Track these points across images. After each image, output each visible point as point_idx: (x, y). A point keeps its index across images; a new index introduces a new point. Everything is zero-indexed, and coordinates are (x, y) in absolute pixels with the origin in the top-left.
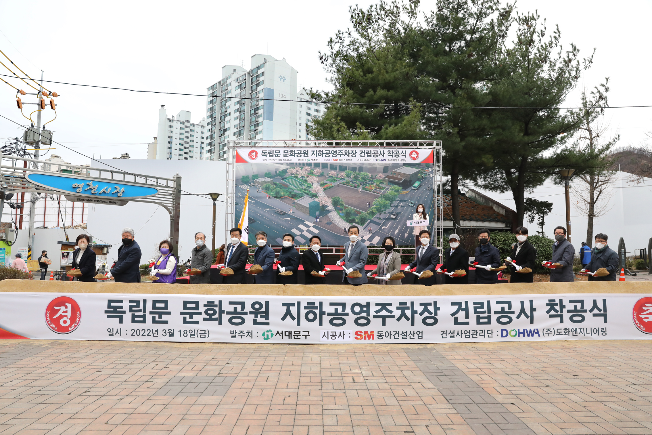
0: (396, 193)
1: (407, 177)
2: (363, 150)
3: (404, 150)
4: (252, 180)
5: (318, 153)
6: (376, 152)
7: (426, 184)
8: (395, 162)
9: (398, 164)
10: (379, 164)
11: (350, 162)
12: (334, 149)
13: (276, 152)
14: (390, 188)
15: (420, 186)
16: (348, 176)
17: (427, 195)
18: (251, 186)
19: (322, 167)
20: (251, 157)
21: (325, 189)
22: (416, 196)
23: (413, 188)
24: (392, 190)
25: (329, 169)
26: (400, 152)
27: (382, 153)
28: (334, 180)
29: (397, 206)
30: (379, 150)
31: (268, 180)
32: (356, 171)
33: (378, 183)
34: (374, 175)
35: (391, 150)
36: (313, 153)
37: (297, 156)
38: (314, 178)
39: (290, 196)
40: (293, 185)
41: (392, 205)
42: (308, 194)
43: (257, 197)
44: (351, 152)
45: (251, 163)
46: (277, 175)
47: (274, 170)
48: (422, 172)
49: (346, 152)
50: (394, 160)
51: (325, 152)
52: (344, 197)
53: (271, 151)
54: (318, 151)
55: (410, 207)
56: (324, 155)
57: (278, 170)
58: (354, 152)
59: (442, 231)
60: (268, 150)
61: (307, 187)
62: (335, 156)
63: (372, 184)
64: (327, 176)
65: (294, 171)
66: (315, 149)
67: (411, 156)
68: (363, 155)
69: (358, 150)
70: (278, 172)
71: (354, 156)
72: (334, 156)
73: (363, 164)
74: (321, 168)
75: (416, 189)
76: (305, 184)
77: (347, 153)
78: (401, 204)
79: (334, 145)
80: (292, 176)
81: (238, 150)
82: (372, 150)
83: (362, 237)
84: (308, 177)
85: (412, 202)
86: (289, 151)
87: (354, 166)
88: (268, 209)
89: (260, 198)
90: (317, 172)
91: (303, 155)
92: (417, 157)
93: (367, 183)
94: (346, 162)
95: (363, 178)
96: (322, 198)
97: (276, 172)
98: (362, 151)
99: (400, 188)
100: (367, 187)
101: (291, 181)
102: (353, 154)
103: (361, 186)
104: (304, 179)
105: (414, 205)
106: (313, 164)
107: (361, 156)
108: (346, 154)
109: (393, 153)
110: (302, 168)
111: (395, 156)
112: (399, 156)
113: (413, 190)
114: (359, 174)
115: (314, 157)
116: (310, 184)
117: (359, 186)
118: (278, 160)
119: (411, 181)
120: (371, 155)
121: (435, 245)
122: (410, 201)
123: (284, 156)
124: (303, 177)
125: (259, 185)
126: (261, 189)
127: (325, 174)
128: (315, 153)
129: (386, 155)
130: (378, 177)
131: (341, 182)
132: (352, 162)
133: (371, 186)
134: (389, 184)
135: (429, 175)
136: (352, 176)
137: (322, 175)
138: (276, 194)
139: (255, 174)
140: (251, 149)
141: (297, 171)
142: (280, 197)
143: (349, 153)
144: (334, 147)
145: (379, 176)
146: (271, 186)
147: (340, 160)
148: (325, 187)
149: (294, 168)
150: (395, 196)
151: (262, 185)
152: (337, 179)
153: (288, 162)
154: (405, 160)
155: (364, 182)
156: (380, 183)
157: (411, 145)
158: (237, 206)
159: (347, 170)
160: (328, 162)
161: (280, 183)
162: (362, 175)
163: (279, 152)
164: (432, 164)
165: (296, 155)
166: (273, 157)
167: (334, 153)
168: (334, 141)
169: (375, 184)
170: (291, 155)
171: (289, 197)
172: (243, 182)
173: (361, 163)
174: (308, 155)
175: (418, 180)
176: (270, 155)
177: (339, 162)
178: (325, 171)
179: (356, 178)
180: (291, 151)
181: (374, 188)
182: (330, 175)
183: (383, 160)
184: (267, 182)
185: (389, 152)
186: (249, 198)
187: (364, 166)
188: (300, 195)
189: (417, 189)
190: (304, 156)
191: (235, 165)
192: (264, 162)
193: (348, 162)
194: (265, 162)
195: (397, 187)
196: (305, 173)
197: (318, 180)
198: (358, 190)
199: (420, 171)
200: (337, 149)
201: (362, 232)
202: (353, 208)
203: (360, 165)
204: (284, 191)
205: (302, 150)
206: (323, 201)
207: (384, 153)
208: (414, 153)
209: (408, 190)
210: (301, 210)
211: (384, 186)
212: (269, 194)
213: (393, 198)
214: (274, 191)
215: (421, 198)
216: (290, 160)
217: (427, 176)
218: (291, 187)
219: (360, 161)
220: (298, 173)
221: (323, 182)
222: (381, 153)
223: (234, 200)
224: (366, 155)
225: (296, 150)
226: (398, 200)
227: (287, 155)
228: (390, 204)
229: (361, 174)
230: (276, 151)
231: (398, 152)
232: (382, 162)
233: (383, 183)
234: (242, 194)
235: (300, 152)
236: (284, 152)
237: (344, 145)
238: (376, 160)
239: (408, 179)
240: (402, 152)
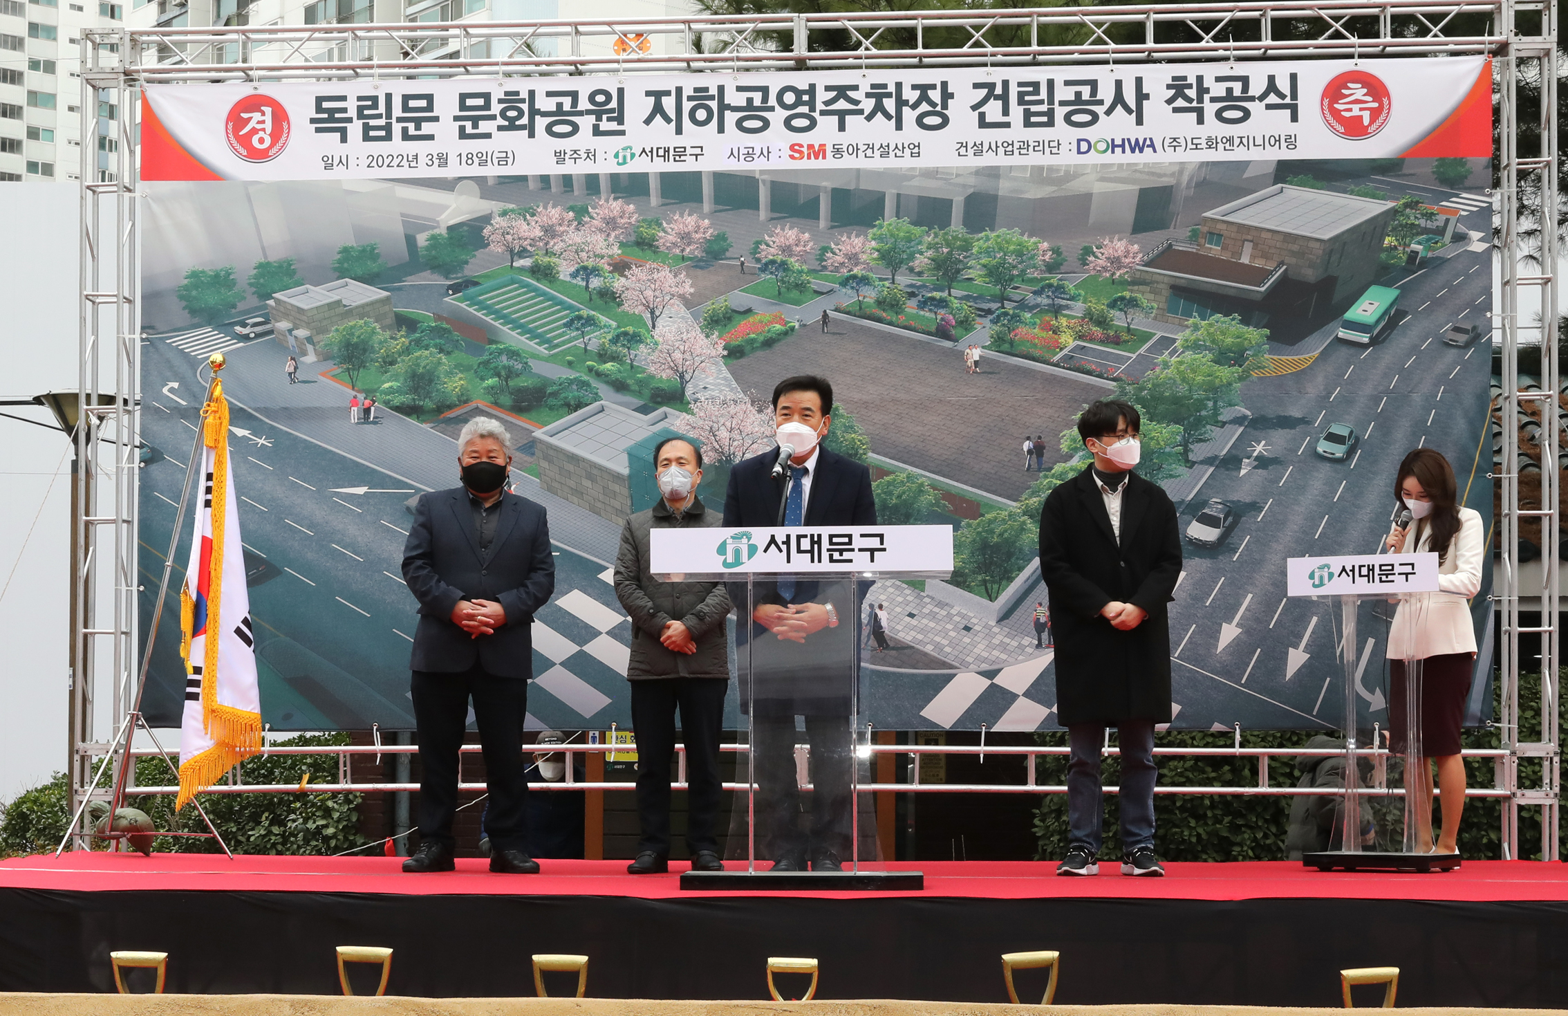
0: (1225, 373)
1: (1300, 254)
2: (996, 75)
3: (1282, 71)
4: (253, 301)
5: (687, 106)
6: (1086, 92)
7: (1437, 303)
8: (1220, 155)
9: (1243, 165)
10: (1104, 173)
11: (907, 162)
12: (801, 80)
13: (406, 108)
14: (1180, 337)
15: (1392, 320)
16: (892, 259)
17: (1442, 379)
18: (246, 338)
19: (719, 199)
20: (245, 141)
21: (734, 353)
22: (1368, 390)
23: (1342, 333)
24: (1196, 346)
25: (763, 214)
26: (1257, 88)
27: (1130, 97)
28: (801, 287)
29: (1231, 462)
30: (1106, 77)
31: (358, 294)
32: (945, 223)
33: (1099, 306)
34: (1072, 248)
35: (1190, 72)
36: (658, 109)
37: (549, 129)
38: (665, 276)
39: (506, 400)
40: (525, 330)
41: (1199, 451)
42: (619, 386)
43: (288, 414)
44: (911, 95)
45: (247, 184)
46: (416, 260)
47: (400, 230)
48: (1412, 217)
49: (878, 93)
50: (1212, 143)
51: (734, 98)
52: (866, 404)
53: (375, 99)
54: (688, 91)
55: (1327, 467)
56: (731, 118)
57: (424, 228)
58: (935, 95)
59: (1555, 628)
60: (353, 90)
61: (615, 340)
62: (804, 123)
63: (1056, 311)
64: (750, 264)
65: (528, 230)
66: (666, 82)
67: (1336, 114)
68: (993, 110)
69: (962, 82)
70: (422, 240)
71: (936, 120)
72: (797, 123)
73: (993, 173)
74: (707, 206)
75: (1365, 339)
76: (603, 319)
77: (890, 104)
78: (1259, 449)
79: (800, 47)
80: (519, 263)
81: (154, 92)
82: (1060, 74)
83: (990, 674)
84: (620, 267)
85: (1337, 429)
86: (497, 94)
87: (933, 189)
88: (361, 490)
89: (312, 414)
90: (686, 237)
91: (586, 123)
92: (1375, 114)
93: (1022, 305)
94: (877, 163)
95: (997, 274)
96: (713, 409)
97: (410, 240)
98: (991, 86)
99: (1254, 334)
100: (1022, 330)
101: (508, 299)
102: (925, 107)
103: (984, 330)
104: (595, 283)
105: (1350, 453)
106: (654, 185)
107: (983, 123)
108: (878, 107)
109: (1202, 91)
110: (581, 212)
111: (1219, 115)
112: (1247, 114)
113: (1344, 352)
114: (966, 247)
115: (662, 133)
116: (638, 320)
117: (966, 325)
118: (423, 160)
119: (1327, 285)
120: (1050, 114)
121: (1504, 725)
122: (1327, 422)
123: (463, 135)
124: (587, 272)
125: (302, 333)
126: (311, 358)
127: (739, 251)
128: (669, 103)
129: (1156, 108)
130: (1098, 262)
131: (847, 298)
132: (927, 161)
133: (1047, 327)
134: (1172, 309)
135: (1460, 238)
136: (921, 261)
137: (714, 252)
138: (415, 389)
139: (274, 256)
140: (246, 90)
141: (549, 231)
142: (442, 408)
143: (901, 103)
144: (801, 65)
145: (1108, 252)
146: (381, 335)
147: (838, 151)
148: (740, 332)
149: (527, 212)
150: (1216, 390)
151: (322, 330)
152: (815, 283)
153: (492, 171)
154: (1291, 142)
155: (1002, 298)
156: (1113, 305)
157: (1337, 35)
158: (154, 468)
159: (889, 220)
160: (757, 165)
161: (438, 317)
162: (988, 252)
163: (430, 108)
164: (1484, 160)
165: (541, 123)
166: (388, 137)
167: (799, 102)
168: (800, 24)
169: (1078, 308)
170: (512, 126)
171: (496, 404)
172: (193, 312)
173: (980, 172)
174: (620, 120)
175: (1384, 275)
176: (367, 128)
177: (830, 163)
178: (738, 228)
179: (948, 270)
180: (511, 98)
181: (1068, 341)
182: (770, 252)
183: (1137, 147)
184: (349, 313)
185: (1178, 87)
186: (238, 416)
187: (1004, 188)
188: (572, 394)
189: (1374, 342)
190: (597, 132)
191: (137, 194)
192: (329, 175)
193: (891, 163)
194: (338, 173)
195: (1228, 329)
196: (603, 246)
197: (688, 289)
198: (960, 356)
199: (1394, 212)
200: (822, 79)
201: (990, 635)
202: (925, 476)
203: (972, 181)
204: (466, 368)
205: (584, 86)
206: (723, 434)
207: (1141, 97)
208: (1358, 91)
209: (1313, 348)
210: (579, 493)
211: (1139, 321)
212: (369, 392)
213: (1200, 405)
214: (400, 367)
215: (1399, 399)
216: (503, 161)
217: (1447, 250)
218: (513, 338)
219: (978, 153)
220: (558, 247)
221: (720, 303)
222: (1119, 99)
223: (137, 430)
224: (1017, 112)
225: (541, 86)
226: (1239, 421)
227: (484, 127)
228: (1185, 444)
229: (983, 241)
230: (406, 98)
231: (1237, 88)
232: (1129, 158)
233: (1132, 303)
234: (187, 388)
235: (567, 103)
236: (463, 107)
237: (868, 49)
238: (1085, 146)
239: (1310, 275)
240: (1272, 86)
